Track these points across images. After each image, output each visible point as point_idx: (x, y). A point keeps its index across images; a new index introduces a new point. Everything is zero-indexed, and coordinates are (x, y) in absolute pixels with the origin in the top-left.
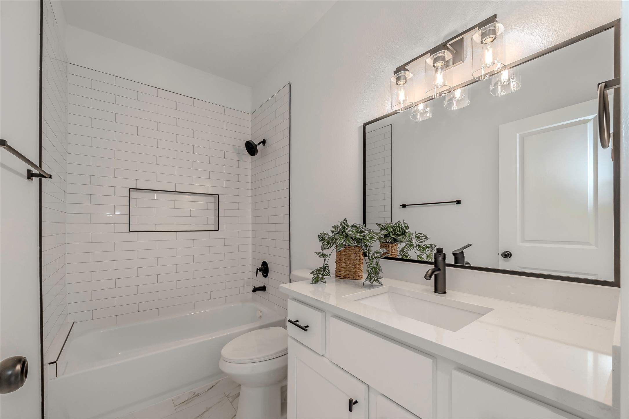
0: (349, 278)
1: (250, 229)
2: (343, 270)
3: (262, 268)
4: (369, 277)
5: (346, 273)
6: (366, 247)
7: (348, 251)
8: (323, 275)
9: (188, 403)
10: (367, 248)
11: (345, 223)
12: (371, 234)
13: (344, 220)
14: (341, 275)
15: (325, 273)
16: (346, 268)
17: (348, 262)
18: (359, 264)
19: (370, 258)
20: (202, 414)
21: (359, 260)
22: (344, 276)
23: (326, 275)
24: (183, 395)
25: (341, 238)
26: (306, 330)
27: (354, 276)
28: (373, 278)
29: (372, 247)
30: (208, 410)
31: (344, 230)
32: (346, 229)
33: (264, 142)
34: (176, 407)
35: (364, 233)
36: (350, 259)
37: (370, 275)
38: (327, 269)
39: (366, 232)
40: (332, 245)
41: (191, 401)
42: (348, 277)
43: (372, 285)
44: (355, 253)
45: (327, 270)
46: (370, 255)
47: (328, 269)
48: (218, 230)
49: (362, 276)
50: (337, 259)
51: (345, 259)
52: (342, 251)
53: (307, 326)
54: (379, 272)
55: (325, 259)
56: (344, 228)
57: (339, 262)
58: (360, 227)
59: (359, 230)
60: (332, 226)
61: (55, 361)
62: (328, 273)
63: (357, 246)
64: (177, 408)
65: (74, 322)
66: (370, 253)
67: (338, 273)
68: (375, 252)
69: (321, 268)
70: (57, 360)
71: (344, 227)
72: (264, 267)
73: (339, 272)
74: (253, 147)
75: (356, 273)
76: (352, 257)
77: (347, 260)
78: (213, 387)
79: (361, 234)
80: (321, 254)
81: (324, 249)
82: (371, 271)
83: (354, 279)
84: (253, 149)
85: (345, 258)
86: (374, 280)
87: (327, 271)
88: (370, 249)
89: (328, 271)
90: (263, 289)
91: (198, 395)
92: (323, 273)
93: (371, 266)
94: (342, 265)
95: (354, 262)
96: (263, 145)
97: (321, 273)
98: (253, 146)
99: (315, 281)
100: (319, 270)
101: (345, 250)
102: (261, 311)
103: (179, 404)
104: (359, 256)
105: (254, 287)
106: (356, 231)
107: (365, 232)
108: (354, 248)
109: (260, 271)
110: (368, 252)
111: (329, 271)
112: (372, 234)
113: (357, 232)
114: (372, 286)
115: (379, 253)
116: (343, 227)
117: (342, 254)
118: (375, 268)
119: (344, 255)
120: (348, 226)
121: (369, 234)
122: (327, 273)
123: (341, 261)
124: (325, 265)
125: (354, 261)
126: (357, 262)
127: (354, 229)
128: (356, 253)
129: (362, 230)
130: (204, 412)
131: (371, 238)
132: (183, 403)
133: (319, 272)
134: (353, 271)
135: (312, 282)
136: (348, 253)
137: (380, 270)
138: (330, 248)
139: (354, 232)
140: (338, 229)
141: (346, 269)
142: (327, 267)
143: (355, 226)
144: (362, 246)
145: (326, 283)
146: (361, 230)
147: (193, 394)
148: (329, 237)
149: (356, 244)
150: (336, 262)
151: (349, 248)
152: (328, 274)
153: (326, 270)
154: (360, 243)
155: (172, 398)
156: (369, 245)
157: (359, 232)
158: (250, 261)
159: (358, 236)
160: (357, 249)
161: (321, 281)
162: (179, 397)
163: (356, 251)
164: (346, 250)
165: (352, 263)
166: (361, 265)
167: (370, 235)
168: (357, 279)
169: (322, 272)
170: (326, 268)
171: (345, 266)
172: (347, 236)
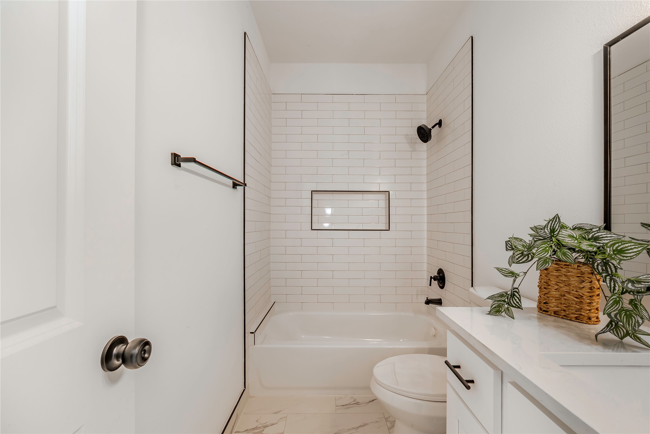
0: (566, 317)
1: (425, 228)
2: (554, 301)
3: (437, 276)
4: (613, 326)
5: (558, 307)
6: (606, 268)
7: (564, 270)
8: (510, 306)
9: (348, 408)
10: (609, 270)
11: (555, 222)
12: (618, 243)
13: (554, 218)
14: (548, 308)
15: (513, 302)
16: (560, 299)
17: (565, 289)
18: (590, 297)
19: (614, 289)
20: (357, 428)
21: (591, 290)
22: (554, 312)
23: (514, 305)
24: (345, 397)
25: (546, 248)
26: (468, 388)
27: (576, 316)
28: (625, 331)
29: (621, 269)
30: (364, 426)
31: (554, 235)
32: (557, 232)
33: (440, 124)
34: (337, 407)
35: (601, 240)
36: (569, 285)
37: (614, 323)
38: (516, 296)
39: (607, 240)
40: (532, 259)
41: (350, 407)
42: (564, 316)
43: (622, 343)
44: (579, 275)
45: (516, 298)
46: (614, 284)
47: (518, 296)
48: (389, 230)
49: (597, 318)
50: (541, 282)
51: (558, 284)
52: (550, 270)
53: (472, 382)
54: (641, 321)
55: (514, 281)
56: (553, 231)
57: (546, 287)
58: (591, 229)
59: (588, 236)
60: (531, 228)
61: (254, 332)
62: (517, 302)
63: (584, 264)
64: (337, 409)
65: (275, 302)
66: (615, 281)
67: (542, 304)
68: (629, 280)
69: (506, 293)
70: (255, 332)
71: (554, 229)
72: (440, 277)
73: (544, 303)
74: (426, 132)
75: (582, 311)
76: (574, 281)
77: (561, 285)
78: (373, 400)
79: (594, 243)
80: (505, 271)
81: (513, 263)
82: (616, 315)
83: (577, 321)
84: (426, 134)
85: (558, 282)
86: (627, 334)
87: (516, 300)
88: (616, 272)
89: (518, 301)
90: (439, 302)
91: (358, 403)
92: (510, 302)
93: (619, 307)
94: (552, 293)
95: (576, 291)
96: (439, 127)
97: (506, 300)
98: (425, 130)
99: (496, 311)
100: (502, 295)
101: (558, 268)
102: (435, 329)
103: (340, 406)
104: (591, 282)
105: (427, 298)
106: (583, 237)
107: (604, 240)
108: (578, 266)
109: (435, 280)
110: (608, 277)
111: (520, 300)
112: (622, 244)
113: (585, 239)
114: (620, 345)
115: (639, 282)
116: (550, 229)
117: (551, 275)
118: (627, 311)
119: (555, 277)
120: (563, 227)
121: (614, 244)
122: (515, 302)
123: (549, 285)
124: (514, 289)
125: (578, 290)
126: (585, 292)
127: (576, 234)
128: (583, 276)
129: (597, 235)
130: (360, 426)
131: (620, 252)
132: (343, 405)
133: (503, 299)
134: (575, 307)
135: (490, 312)
136: (565, 274)
137: (642, 318)
138: (528, 262)
139: (577, 239)
140: (542, 233)
141: (559, 301)
142: (515, 293)
143: (580, 228)
144: (596, 264)
145: (514, 319)
146: (593, 235)
147: (354, 400)
148: (523, 246)
149: (583, 260)
150: (538, 286)
151: (565, 265)
152: (519, 304)
153: (514, 298)
154: (590, 258)
155: (335, 396)
156: (613, 264)
157: (589, 240)
158: (425, 267)
159: (585, 245)
160: (586, 269)
161: (505, 313)
162: (341, 398)
163: (582, 273)
164: (560, 269)
165: (573, 292)
166: (594, 298)
167: (617, 245)
168: (584, 322)
169: (508, 299)
170: (514, 295)
171: (557, 296)
172: (560, 245)
